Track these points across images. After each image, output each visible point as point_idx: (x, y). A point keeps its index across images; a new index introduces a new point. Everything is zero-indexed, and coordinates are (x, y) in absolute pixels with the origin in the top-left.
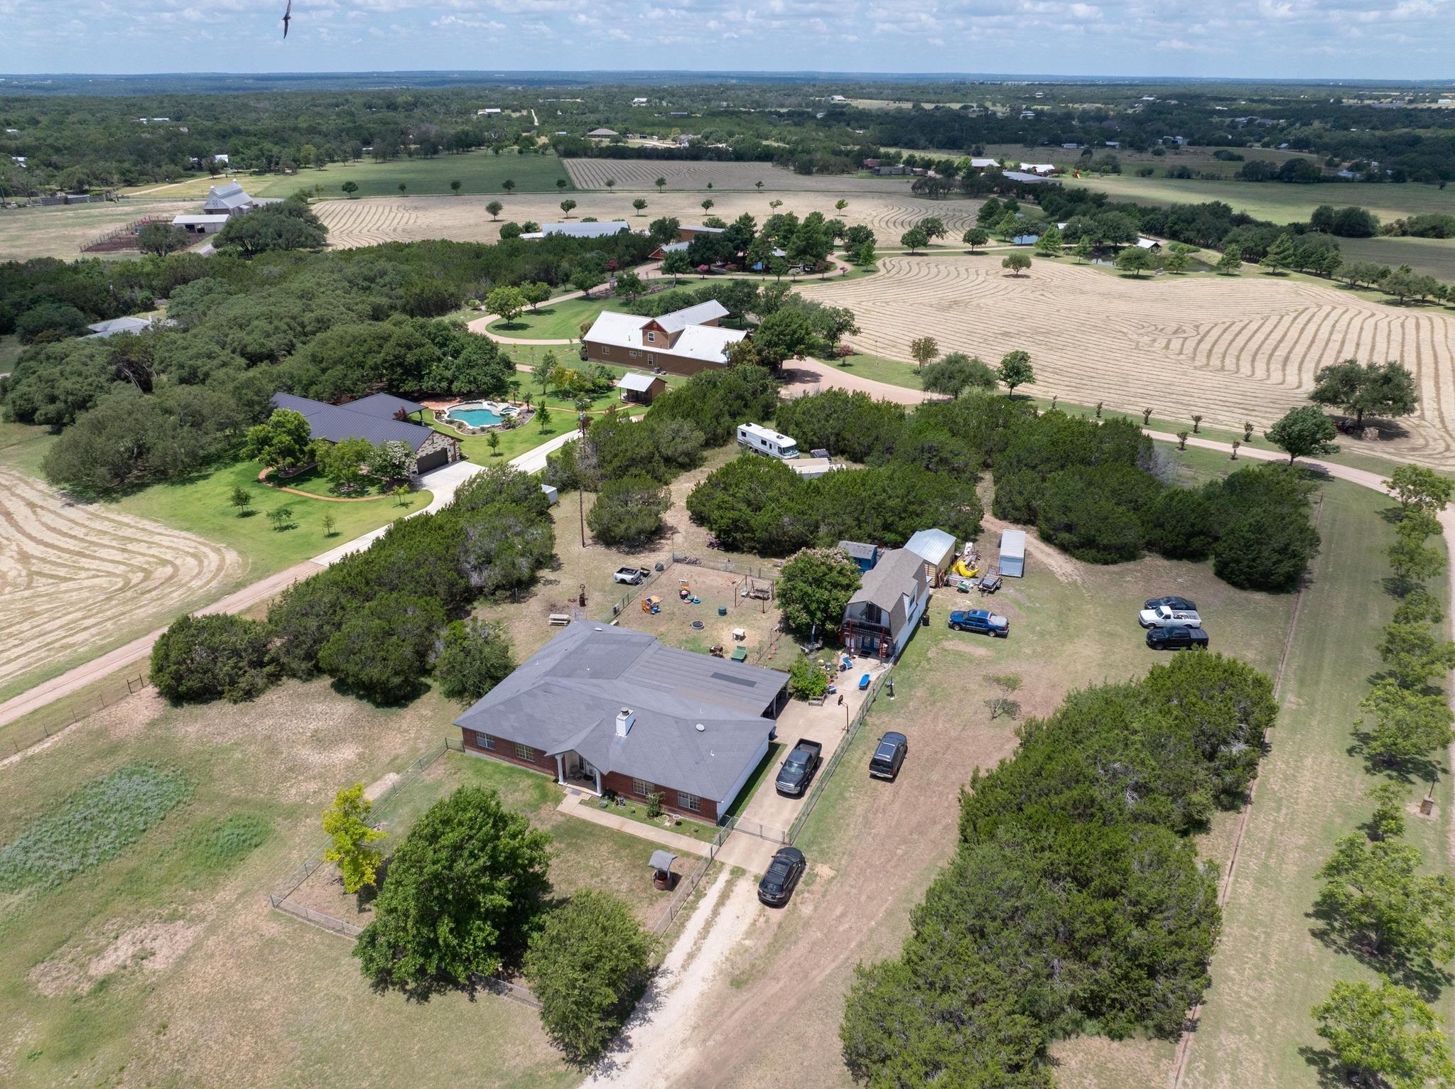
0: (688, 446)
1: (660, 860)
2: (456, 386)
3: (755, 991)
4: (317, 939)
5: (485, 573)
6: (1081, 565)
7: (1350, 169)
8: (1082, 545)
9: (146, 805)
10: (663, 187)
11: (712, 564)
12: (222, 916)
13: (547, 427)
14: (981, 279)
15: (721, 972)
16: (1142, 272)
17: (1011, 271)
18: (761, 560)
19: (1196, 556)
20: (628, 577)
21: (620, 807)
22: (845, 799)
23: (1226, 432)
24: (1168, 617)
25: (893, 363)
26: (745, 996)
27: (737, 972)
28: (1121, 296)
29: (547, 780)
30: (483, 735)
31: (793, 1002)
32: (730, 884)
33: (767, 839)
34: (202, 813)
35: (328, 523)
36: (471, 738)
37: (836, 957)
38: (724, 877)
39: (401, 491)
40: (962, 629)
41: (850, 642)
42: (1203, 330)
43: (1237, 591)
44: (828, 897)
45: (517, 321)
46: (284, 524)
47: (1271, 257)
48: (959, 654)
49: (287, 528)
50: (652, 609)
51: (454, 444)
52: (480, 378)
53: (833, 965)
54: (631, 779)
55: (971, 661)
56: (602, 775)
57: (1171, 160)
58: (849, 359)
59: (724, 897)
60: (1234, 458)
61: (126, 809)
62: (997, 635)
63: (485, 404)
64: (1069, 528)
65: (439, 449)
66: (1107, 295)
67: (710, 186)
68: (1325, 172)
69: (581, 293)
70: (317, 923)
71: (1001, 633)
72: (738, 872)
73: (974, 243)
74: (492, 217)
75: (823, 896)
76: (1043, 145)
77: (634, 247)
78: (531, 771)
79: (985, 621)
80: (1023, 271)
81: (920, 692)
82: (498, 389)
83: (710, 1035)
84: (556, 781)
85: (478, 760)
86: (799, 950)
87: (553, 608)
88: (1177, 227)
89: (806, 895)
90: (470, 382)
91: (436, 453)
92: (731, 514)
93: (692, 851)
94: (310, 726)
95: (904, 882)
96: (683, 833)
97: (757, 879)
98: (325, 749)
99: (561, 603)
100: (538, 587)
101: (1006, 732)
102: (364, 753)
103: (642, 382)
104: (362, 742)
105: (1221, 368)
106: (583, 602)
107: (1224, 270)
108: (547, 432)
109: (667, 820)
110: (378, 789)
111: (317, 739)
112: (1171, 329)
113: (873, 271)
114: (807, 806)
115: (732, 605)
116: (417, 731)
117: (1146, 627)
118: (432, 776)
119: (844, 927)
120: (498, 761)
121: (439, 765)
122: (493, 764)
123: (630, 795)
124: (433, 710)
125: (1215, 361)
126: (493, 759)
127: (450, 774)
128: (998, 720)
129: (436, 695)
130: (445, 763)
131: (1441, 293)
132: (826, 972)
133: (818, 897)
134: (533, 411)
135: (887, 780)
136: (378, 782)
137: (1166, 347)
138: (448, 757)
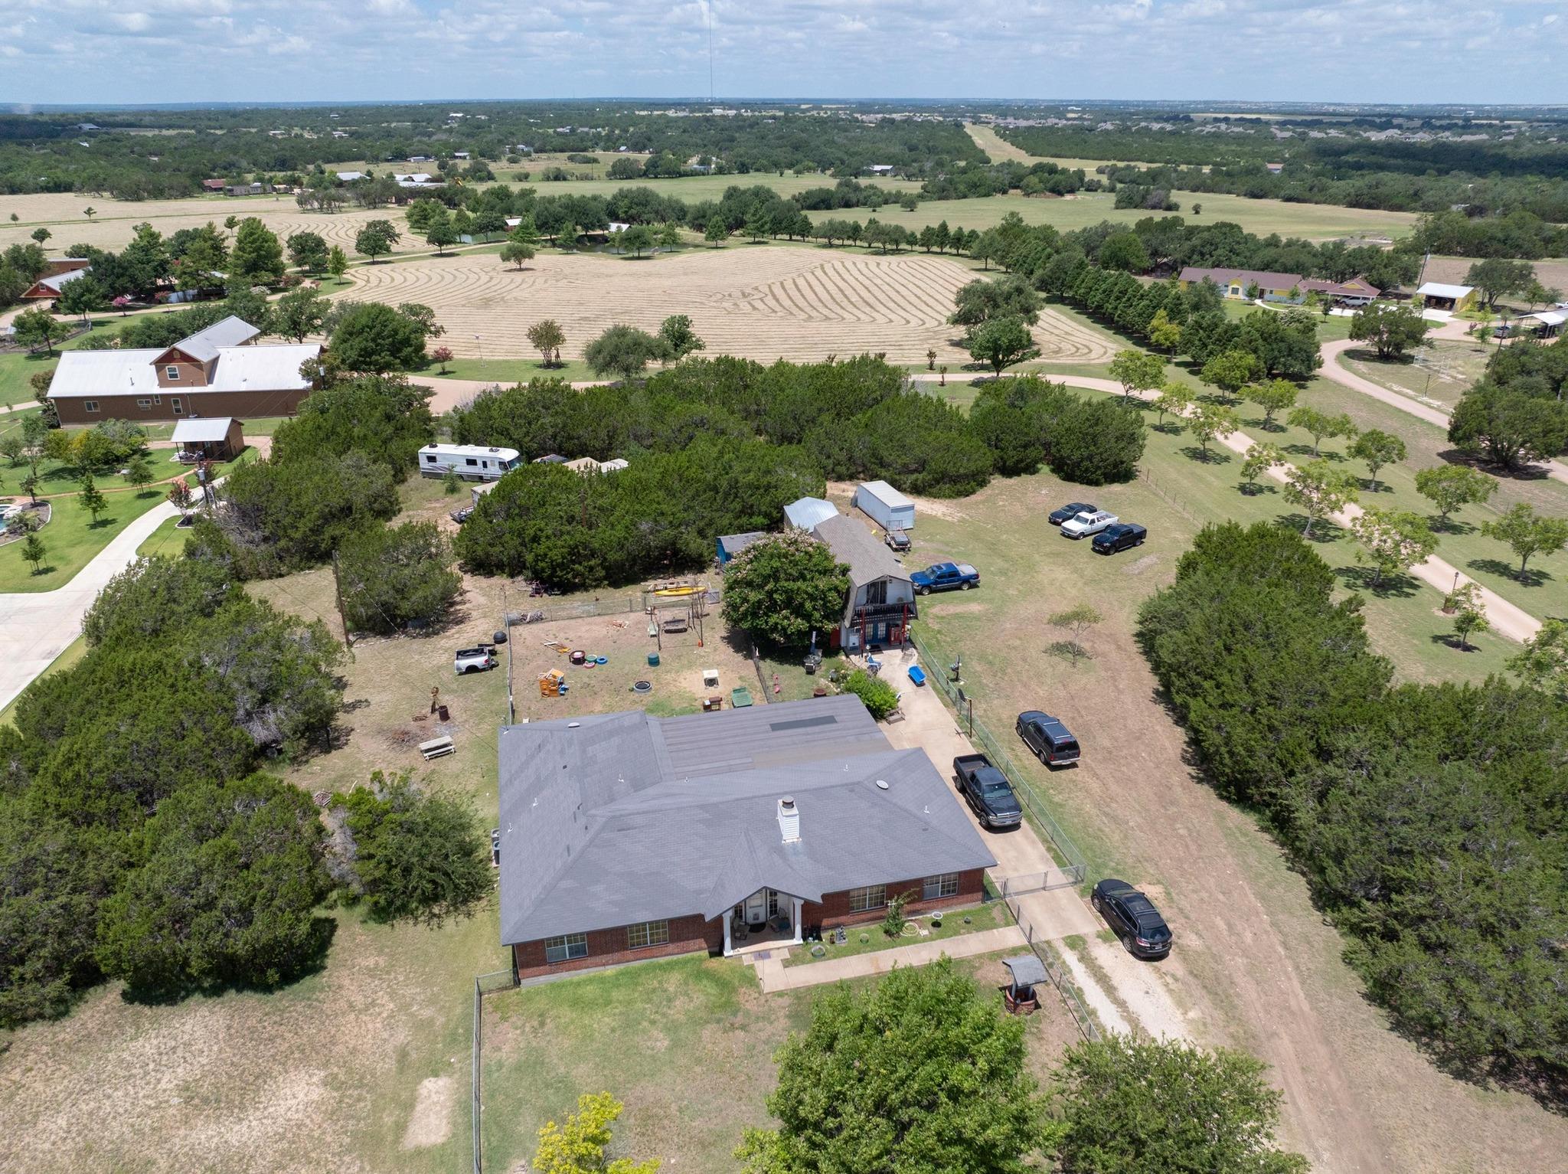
1: (1027, 971)
6: (946, 503)
11: (564, 614)
13: (101, 516)
16: (642, 253)
17: (513, 264)
21: (841, 944)
22: (1063, 805)
24: (1093, 522)
29: (701, 960)
30: (558, 940)
32: (1086, 959)
33: (1052, 888)
36: (536, 955)
38: (1070, 957)
44: (1193, 916)
48: (961, 617)
50: (555, 689)
53: (1297, 983)
55: (978, 620)
56: (802, 909)
58: (448, 366)
59: (1103, 979)
62: (972, 586)
66: (631, 275)
72: (1077, 943)
73: (441, 243)
75: (1187, 918)
76: (387, 160)
78: (662, 960)
79: (955, 574)
80: (530, 263)
81: (977, 666)
84: (723, 953)
86: (1249, 990)
87: (401, 737)
93: (997, 947)
94: (163, 1085)
95: (1230, 860)
96: (957, 933)
97: (1105, 939)
98: (242, 1108)
99: (413, 727)
100: (342, 719)
101: (1103, 674)
102: (335, 1077)
103: (214, 429)
104: (305, 1060)
105: (827, 318)
106: (445, 715)
107: (713, 244)
108: (104, 523)
109: (916, 927)
110: (433, 1120)
111: (206, 1101)
112: (737, 294)
113: (349, 283)
114: (1037, 831)
115: (652, 650)
116: (392, 995)
117: (1076, 538)
118: (506, 1048)
119: (1248, 937)
120: (593, 972)
121: (495, 1025)
122: (590, 981)
123: (842, 919)
124: (380, 952)
125: (814, 314)
126: (582, 974)
127: (535, 1030)
128: (1079, 665)
129: (358, 928)
130: (504, 1019)
131: (912, 240)
132: (1302, 995)
133: (1183, 921)
134: (44, 503)
135: (1074, 765)
136: (419, 1108)
137: (754, 308)
138: (496, 1008)
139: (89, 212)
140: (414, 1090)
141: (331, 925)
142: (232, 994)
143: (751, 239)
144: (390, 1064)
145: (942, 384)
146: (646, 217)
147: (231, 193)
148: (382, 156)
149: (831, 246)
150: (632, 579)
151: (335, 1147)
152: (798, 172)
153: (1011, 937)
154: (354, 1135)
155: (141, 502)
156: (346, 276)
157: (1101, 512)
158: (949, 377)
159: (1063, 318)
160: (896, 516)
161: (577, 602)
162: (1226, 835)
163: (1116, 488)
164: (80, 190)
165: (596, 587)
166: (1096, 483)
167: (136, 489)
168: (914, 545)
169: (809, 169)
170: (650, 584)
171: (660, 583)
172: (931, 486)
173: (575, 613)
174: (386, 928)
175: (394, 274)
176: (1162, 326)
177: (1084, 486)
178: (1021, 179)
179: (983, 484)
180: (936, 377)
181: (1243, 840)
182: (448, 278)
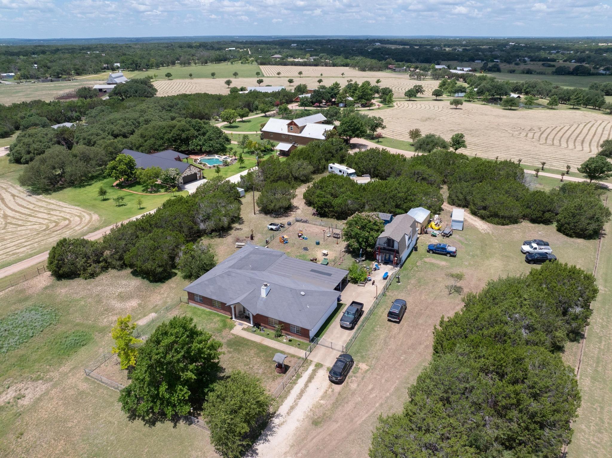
0: (305, 172)
1: (279, 358)
2: (204, 148)
3: (324, 427)
4: (105, 392)
5: (207, 223)
6: (491, 225)
7: (604, 70)
8: (491, 216)
9: (35, 324)
10: (301, 75)
11: (314, 223)
12: (61, 379)
13: (243, 165)
14: (440, 110)
15: (307, 417)
16: (512, 108)
17: (454, 106)
18: (338, 221)
19: (547, 222)
20: (274, 227)
21: (262, 332)
22: (375, 331)
23: (557, 170)
24: (535, 249)
25: (400, 141)
26: (319, 430)
27: (316, 417)
28: (504, 116)
29: (227, 318)
30: (197, 295)
31: (345, 434)
32: (315, 372)
33: (334, 349)
34: (61, 329)
35: (140, 203)
36: (192, 297)
37: (368, 411)
38: (312, 368)
39: (174, 190)
40: (433, 253)
41: (379, 257)
42: (542, 130)
43: (569, 238)
44: (365, 380)
45: (234, 124)
46: (121, 204)
47: (572, 101)
48: (433, 264)
49: (122, 205)
50: (284, 241)
51: (200, 171)
52: (214, 145)
53: (367, 415)
54: (267, 318)
55: (438, 268)
56: (253, 315)
57: (522, 67)
58: (380, 140)
59: (311, 378)
60: (562, 181)
61: (26, 326)
62: (451, 256)
63: (216, 157)
64: (485, 208)
65: (193, 173)
66: (498, 116)
67: (322, 75)
68: (592, 71)
69: (263, 114)
70: (106, 384)
71: (453, 255)
72: (319, 366)
73: (437, 95)
74: (227, 86)
75: (362, 379)
76: (466, 61)
77: (287, 96)
78: (220, 313)
79: (445, 249)
80: (459, 106)
81: (413, 281)
82: (222, 150)
83: (300, 450)
84: (232, 318)
85: (195, 308)
86: (349, 407)
87: (238, 240)
88: (528, 90)
89: (354, 378)
90: (210, 147)
91: (192, 175)
92: (324, 199)
93: (296, 354)
94: (118, 290)
95: (405, 373)
96: (292, 345)
97: (328, 369)
98: (123, 301)
99: (242, 238)
100: (232, 231)
102: (141, 303)
103: (287, 147)
104: (141, 298)
108: (242, 168)
109: (285, 339)
110: (145, 321)
111: (120, 297)
112: (528, 129)
114: (355, 334)
115: (322, 240)
116: (168, 294)
117: (522, 253)
119: (373, 395)
120: (205, 308)
121: (176, 309)
122: (202, 310)
123: (266, 326)
124: (177, 284)
125: (549, 142)
126: (202, 308)
127: (181, 314)
128: (452, 295)
129: (179, 278)
130: (179, 309)
133: (360, 379)
134: (237, 159)
135: (397, 322)
136: (146, 317)
137: (526, 136)
138: (181, 306)
139: (343, 74)
141: (175, 274)
143: (572, 107)
155: (254, 164)
156: (394, 104)
157: (548, 247)
160: (453, 223)
164: (351, 66)
173: (317, 223)
174: (183, 280)
182: (428, 108)
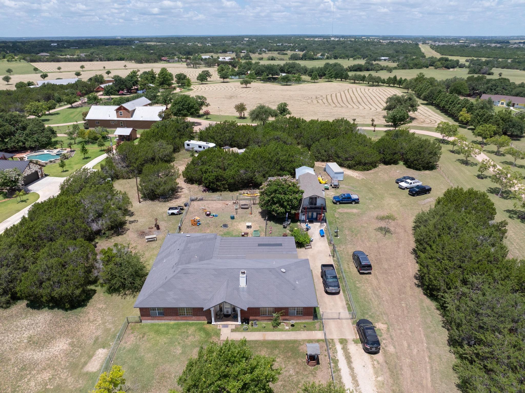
0: (167, 152)
1: (313, 349)
2: (27, 144)
5: (100, 222)
6: (359, 172)
8: (357, 164)
11: (210, 199)
13: (86, 156)
14: (234, 89)
16: (288, 84)
17: (244, 86)
19: (395, 162)
20: (175, 211)
21: (255, 327)
22: (358, 288)
23: (366, 124)
24: (411, 183)
25: (226, 116)
28: (287, 90)
29: (203, 324)
30: (154, 309)
32: (345, 349)
33: (342, 319)
36: (146, 313)
38: (339, 347)
39: (21, 193)
40: (340, 203)
42: (325, 96)
44: (395, 339)
47: (327, 75)
48: (347, 213)
50: (196, 223)
51: (41, 169)
52: (39, 139)
53: (429, 374)
54: (258, 308)
55: (354, 215)
57: (265, 55)
58: (209, 116)
59: (348, 358)
62: (356, 203)
63: (45, 151)
67: (104, 68)
69: (70, 106)
72: (344, 342)
73: (224, 78)
74: (6, 83)
75: (392, 339)
78: (191, 322)
79: (350, 198)
80: (249, 85)
81: (347, 232)
82: (50, 144)
84: (210, 322)
85: (153, 325)
86: (407, 373)
87: (143, 234)
89: (384, 342)
90: (35, 141)
91: (32, 174)
93: (312, 338)
94: (24, 335)
95: (419, 319)
96: (299, 330)
97: (355, 342)
98: (43, 348)
99: (147, 230)
100: (127, 226)
101: (395, 240)
102: (73, 342)
103: (127, 131)
104: (67, 335)
105: (342, 107)
106: (158, 228)
107: (313, 81)
108: (87, 158)
109: (285, 326)
110: (96, 363)
111: (34, 343)
112: (314, 97)
113: (192, 90)
114: (345, 297)
115: (234, 214)
116: (102, 319)
117: (404, 189)
118: (129, 343)
119: (415, 351)
120: (167, 322)
121: (129, 335)
122: (164, 325)
123: (257, 318)
124: (105, 303)
125: (338, 105)
126: (163, 322)
127: (140, 338)
128: (387, 236)
129: (102, 294)
130: (132, 333)
131: (383, 82)
132: (429, 379)
133: (390, 340)
134: (74, 151)
135: (370, 273)
136: (94, 358)
137: (318, 102)
138: (132, 329)
139: (125, 66)
140: (95, 351)
141: (94, 292)
142: (56, 309)
143: (327, 80)
144: (92, 342)
145: (374, 131)
146: (293, 72)
147: (168, 62)
148: (219, 51)
149: (355, 83)
150: (237, 189)
151: (63, 366)
152: (354, 59)
153: (319, 335)
154: (70, 364)
155: (100, 152)
156: (192, 87)
157: (416, 180)
158: (377, 129)
159: (430, 110)
160: (336, 175)
161: (216, 195)
162: (421, 309)
163: (427, 172)
164: (126, 60)
165: (225, 191)
166: (419, 170)
167: (100, 148)
168: (341, 186)
169: (359, 58)
170: (242, 192)
171: (246, 191)
172: (355, 166)
173: (214, 199)
174: (110, 295)
175: (206, 88)
176: (465, 115)
177: (414, 170)
178: (434, 63)
179: (375, 167)
180: (372, 128)
181: (428, 312)
182: (223, 89)
